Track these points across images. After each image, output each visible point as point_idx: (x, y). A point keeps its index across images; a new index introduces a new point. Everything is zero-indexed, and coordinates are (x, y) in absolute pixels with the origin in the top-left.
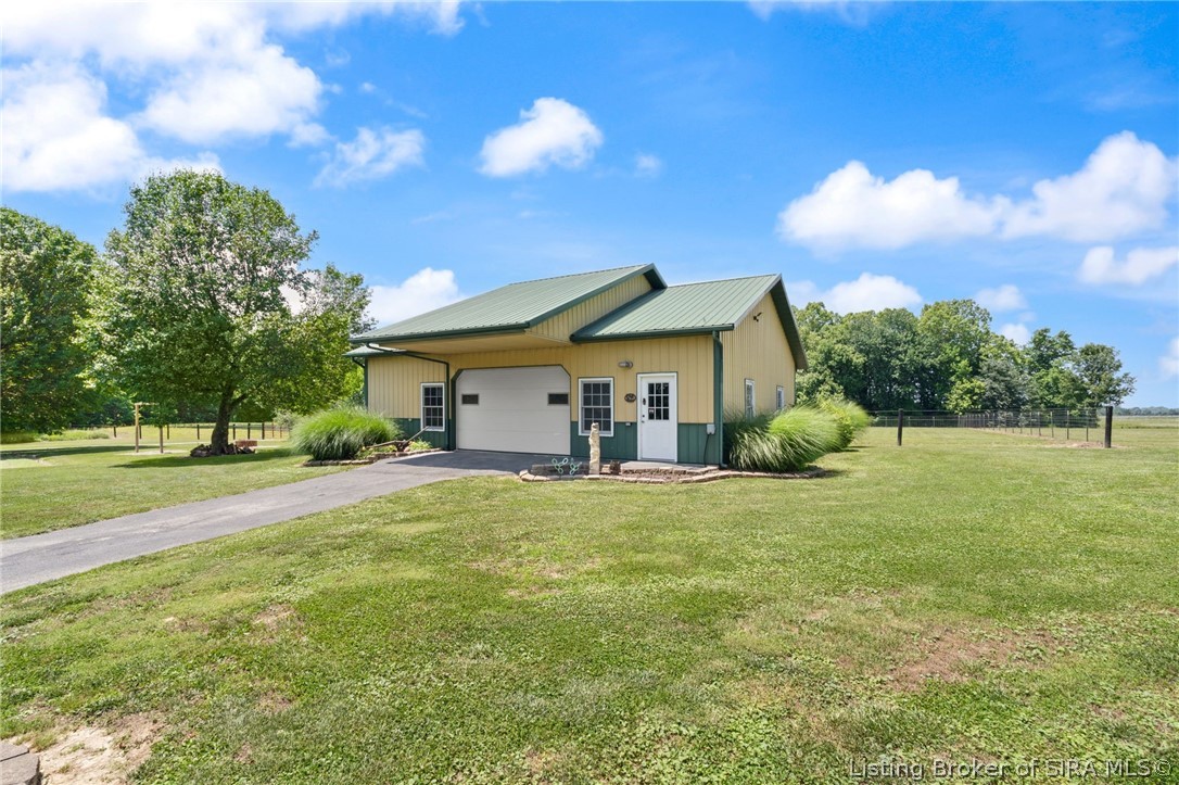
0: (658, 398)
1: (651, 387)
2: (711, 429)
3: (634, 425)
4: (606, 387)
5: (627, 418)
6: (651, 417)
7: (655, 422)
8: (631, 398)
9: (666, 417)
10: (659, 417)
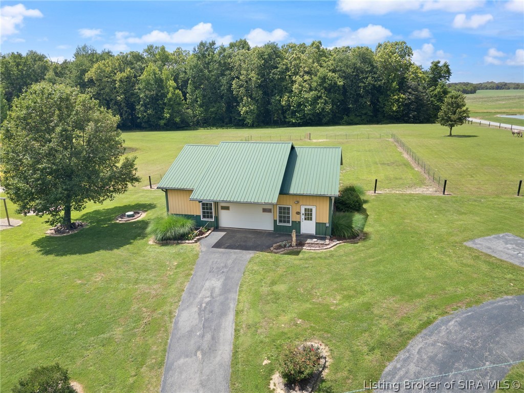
0: (308, 214)
1: (305, 209)
2: (328, 225)
3: (300, 222)
4: (288, 209)
5: (298, 220)
6: (305, 219)
7: (307, 221)
8: (298, 213)
9: (311, 220)
10: (308, 220)
